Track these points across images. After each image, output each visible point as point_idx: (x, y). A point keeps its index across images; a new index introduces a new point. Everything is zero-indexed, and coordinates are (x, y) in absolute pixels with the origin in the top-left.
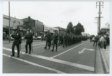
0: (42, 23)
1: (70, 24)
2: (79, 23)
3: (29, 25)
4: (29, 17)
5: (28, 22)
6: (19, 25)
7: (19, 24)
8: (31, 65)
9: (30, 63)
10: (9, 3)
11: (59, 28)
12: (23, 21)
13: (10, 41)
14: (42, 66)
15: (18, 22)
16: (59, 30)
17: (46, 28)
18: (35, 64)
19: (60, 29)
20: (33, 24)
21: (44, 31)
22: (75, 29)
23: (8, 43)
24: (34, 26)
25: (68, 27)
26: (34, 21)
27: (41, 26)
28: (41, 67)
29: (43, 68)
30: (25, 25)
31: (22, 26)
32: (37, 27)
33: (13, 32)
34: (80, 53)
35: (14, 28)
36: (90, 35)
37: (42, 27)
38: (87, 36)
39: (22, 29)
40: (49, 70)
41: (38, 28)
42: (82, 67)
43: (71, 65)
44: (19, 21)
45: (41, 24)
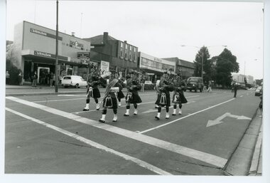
0: (137, 48)
1: (204, 52)
2: (226, 50)
3: (105, 52)
4: (106, 34)
5: (103, 45)
6: (81, 51)
7: (82, 49)
8: (91, 147)
9: (88, 142)
10: (57, 2)
11: (176, 60)
12: (90, 43)
13: (56, 91)
14: (112, 151)
15: (79, 45)
16: (177, 66)
17: (145, 61)
18: (98, 146)
19: (180, 64)
20: (114, 50)
21: (141, 66)
22: (215, 63)
23: (53, 94)
24: (117, 56)
25: (197, 59)
26: (117, 42)
27: (134, 54)
28: (109, 153)
29: (113, 154)
30: (94, 53)
31: (87, 55)
32: (122, 58)
33: (67, 68)
34: (210, 123)
35: (69, 60)
36: (254, 79)
37: (136, 58)
38: (245, 81)
39: (87, 62)
40: (124, 159)
41: (127, 59)
42: (201, 157)
43: (177, 151)
44: (81, 42)
45: (133, 50)
